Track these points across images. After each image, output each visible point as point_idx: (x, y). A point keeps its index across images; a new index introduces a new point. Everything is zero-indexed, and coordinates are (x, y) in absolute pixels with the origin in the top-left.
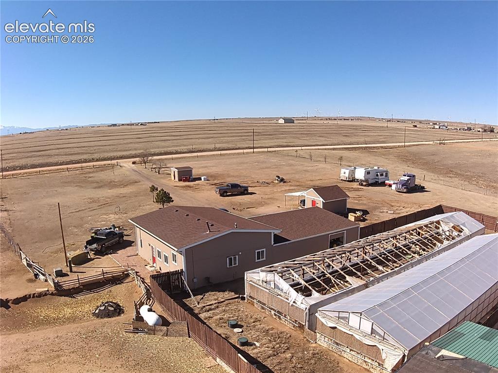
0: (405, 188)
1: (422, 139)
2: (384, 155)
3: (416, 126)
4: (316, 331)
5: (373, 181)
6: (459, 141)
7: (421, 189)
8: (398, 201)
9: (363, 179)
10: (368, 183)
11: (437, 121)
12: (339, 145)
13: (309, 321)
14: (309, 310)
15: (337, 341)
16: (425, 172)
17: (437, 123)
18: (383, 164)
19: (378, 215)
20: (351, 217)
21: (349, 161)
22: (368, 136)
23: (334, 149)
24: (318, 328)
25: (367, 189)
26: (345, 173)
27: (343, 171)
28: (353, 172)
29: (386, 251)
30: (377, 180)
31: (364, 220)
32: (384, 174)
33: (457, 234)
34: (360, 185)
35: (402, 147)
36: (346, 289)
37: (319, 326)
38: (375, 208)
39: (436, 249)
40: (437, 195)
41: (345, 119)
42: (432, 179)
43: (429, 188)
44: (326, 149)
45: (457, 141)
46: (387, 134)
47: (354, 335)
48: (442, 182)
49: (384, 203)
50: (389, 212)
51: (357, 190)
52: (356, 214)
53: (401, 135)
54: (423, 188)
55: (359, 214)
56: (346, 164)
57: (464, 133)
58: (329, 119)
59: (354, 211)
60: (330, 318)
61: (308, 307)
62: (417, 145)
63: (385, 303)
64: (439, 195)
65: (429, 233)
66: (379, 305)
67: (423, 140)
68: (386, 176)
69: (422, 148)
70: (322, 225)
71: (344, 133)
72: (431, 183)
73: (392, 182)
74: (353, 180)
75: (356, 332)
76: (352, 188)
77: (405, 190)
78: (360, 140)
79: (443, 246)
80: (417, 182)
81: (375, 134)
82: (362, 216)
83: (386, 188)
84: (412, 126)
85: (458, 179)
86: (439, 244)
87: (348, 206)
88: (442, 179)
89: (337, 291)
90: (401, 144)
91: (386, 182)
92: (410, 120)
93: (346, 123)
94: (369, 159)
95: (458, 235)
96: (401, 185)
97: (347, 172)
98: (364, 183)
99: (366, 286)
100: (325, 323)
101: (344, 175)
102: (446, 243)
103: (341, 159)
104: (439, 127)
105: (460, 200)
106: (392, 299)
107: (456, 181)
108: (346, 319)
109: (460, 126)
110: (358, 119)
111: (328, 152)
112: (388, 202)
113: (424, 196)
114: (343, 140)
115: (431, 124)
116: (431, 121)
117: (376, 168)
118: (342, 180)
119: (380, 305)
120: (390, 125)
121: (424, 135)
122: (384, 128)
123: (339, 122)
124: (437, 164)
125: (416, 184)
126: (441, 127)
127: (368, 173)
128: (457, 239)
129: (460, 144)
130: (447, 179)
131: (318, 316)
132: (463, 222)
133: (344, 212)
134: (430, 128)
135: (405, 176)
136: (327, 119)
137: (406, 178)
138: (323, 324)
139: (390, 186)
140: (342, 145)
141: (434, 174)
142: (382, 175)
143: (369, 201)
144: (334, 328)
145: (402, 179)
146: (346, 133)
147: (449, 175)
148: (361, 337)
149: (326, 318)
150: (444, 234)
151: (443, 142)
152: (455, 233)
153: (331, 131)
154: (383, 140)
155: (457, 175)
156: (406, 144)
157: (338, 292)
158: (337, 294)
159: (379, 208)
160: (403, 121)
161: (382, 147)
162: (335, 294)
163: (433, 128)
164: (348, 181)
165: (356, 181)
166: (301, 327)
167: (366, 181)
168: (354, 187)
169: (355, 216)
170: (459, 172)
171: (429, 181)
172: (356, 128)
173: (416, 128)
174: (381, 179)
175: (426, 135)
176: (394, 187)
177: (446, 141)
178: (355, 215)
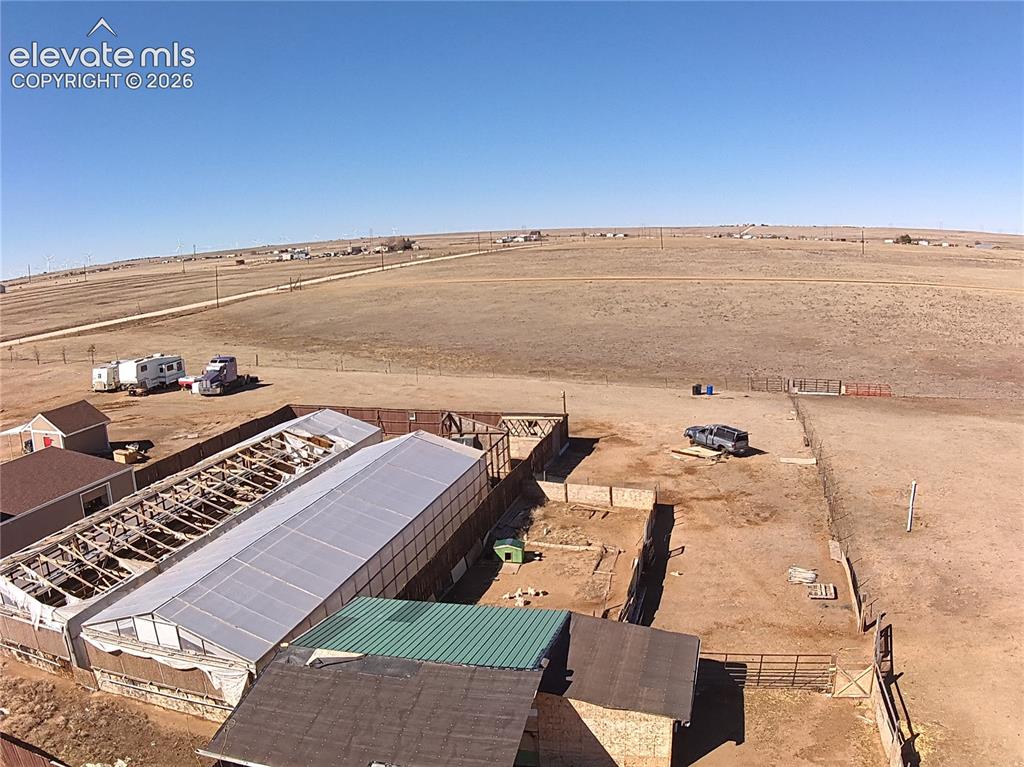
0: (217, 386)
1: (254, 286)
2: (177, 330)
3: (242, 262)
4: (92, 667)
5: (156, 383)
6: (332, 277)
7: (252, 383)
8: (205, 414)
9: (135, 381)
10: (146, 387)
11: (289, 246)
12: (90, 323)
13: (74, 652)
14: (68, 630)
15: (133, 678)
16: (259, 350)
17: (289, 249)
18: (174, 348)
19: (169, 446)
20: (119, 457)
21: (109, 353)
22: (147, 296)
23: (79, 334)
24: (92, 661)
25: (144, 401)
26: (100, 376)
27: (96, 372)
28: (115, 372)
29: (186, 505)
30: (163, 380)
31: (145, 459)
32: (175, 366)
33: (321, 452)
34: (130, 395)
35: (212, 307)
36: (122, 583)
37: (92, 657)
38: (163, 434)
39: (282, 485)
40: (284, 389)
41: (101, 270)
42: (274, 361)
43: (268, 378)
44: (64, 336)
45: (328, 278)
46: (182, 287)
47: (153, 657)
48: (294, 364)
49: (179, 421)
50: (190, 436)
51: (127, 405)
52: (127, 449)
53: (210, 284)
54: (256, 379)
55: (132, 449)
56: (102, 358)
57: (347, 260)
58: (71, 274)
59: (122, 445)
60: (105, 637)
61: (65, 625)
62: (243, 300)
63: (191, 589)
64: (287, 389)
65: (265, 460)
66: (181, 595)
67: (255, 288)
68: (180, 368)
69: (254, 303)
70: (65, 479)
71: (98, 298)
72: (272, 369)
73: (191, 379)
74: (118, 388)
75: (155, 652)
76: (117, 403)
77: (218, 390)
78: (128, 307)
79: (294, 477)
80: (242, 371)
81: (158, 291)
82: (138, 451)
83: (182, 393)
84: (235, 263)
85: (328, 353)
86: (286, 475)
87: (111, 439)
88: (295, 356)
89: (107, 589)
90: (209, 303)
91: (181, 380)
92: (230, 252)
93: (105, 276)
94: (147, 343)
95: (325, 452)
96: (208, 382)
97: (104, 372)
98: (139, 390)
99: (158, 570)
100: (101, 648)
101: (100, 380)
102: (301, 471)
103: (92, 349)
104: (292, 256)
105: (332, 390)
106: (204, 580)
107: (325, 356)
108: (132, 631)
109: (338, 248)
110: (129, 265)
111: (69, 342)
112: (187, 418)
113: (256, 395)
114: (99, 311)
115: (276, 252)
116: (275, 248)
117: (157, 356)
118: (96, 391)
119: (183, 594)
120: (189, 267)
121: (258, 277)
122: (176, 276)
123: (91, 278)
124: (284, 330)
125: (239, 374)
126: (295, 256)
127: (144, 368)
128: (323, 460)
129: (335, 283)
130: (306, 356)
131: (86, 638)
132: (333, 428)
133: (105, 451)
134: (273, 261)
135: (216, 362)
136: (67, 275)
137: (217, 366)
138: (98, 651)
139: (189, 387)
140: (95, 322)
141: (278, 351)
142: (170, 368)
143: (152, 421)
144: (118, 653)
145: (209, 368)
146: (103, 297)
147: (310, 348)
148: (166, 659)
149: (99, 638)
150: (295, 455)
151: (298, 284)
152: (319, 451)
153: (76, 297)
154: (175, 300)
155: (329, 345)
156: (220, 301)
157: (110, 589)
158: (109, 592)
159: (170, 432)
160: (219, 256)
161: (173, 315)
162: (106, 594)
163: (278, 261)
164: (109, 391)
165: (123, 388)
166: (66, 666)
167: (142, 384)
168: (121, 400)
169: (125, 455)
170: (332, 338)
171: (267, 366)
172: (121, 283)
173: (242, 266)
174: (169, 377)
175: (262, 277)
176: (196, 387)
177: (303, 283)
178: (124, 452)
